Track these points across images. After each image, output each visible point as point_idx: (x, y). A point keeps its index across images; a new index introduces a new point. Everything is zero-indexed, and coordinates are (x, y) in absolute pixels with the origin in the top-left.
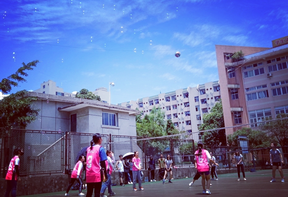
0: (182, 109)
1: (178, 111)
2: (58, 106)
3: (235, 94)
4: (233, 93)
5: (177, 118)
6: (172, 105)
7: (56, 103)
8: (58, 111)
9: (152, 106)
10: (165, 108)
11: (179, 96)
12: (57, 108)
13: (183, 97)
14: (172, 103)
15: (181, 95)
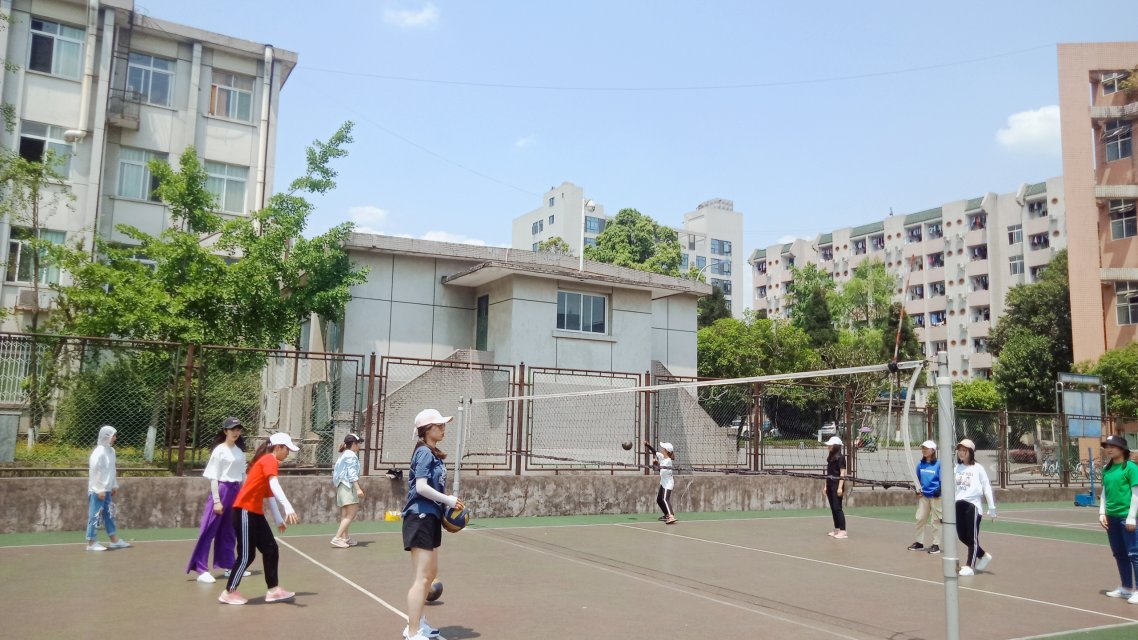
0: (961, 264)
1: (947, 272)
2: (441, 272)
3: (1124, 220)
4: (1120, 215)
5: (944, 297)
6: (929, 255)
7: (435, 261)
8: (439, 288)
9: (861, 257)
10: (904, 262)
11: (954, 223)
12: (439, 276)
13: (967, 228)
14: (927, 246)
15: (959, 222)
